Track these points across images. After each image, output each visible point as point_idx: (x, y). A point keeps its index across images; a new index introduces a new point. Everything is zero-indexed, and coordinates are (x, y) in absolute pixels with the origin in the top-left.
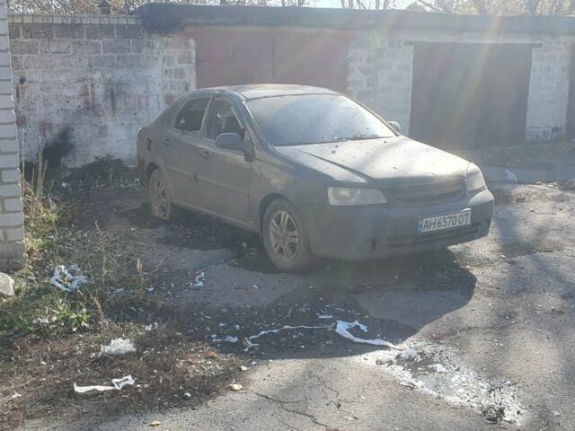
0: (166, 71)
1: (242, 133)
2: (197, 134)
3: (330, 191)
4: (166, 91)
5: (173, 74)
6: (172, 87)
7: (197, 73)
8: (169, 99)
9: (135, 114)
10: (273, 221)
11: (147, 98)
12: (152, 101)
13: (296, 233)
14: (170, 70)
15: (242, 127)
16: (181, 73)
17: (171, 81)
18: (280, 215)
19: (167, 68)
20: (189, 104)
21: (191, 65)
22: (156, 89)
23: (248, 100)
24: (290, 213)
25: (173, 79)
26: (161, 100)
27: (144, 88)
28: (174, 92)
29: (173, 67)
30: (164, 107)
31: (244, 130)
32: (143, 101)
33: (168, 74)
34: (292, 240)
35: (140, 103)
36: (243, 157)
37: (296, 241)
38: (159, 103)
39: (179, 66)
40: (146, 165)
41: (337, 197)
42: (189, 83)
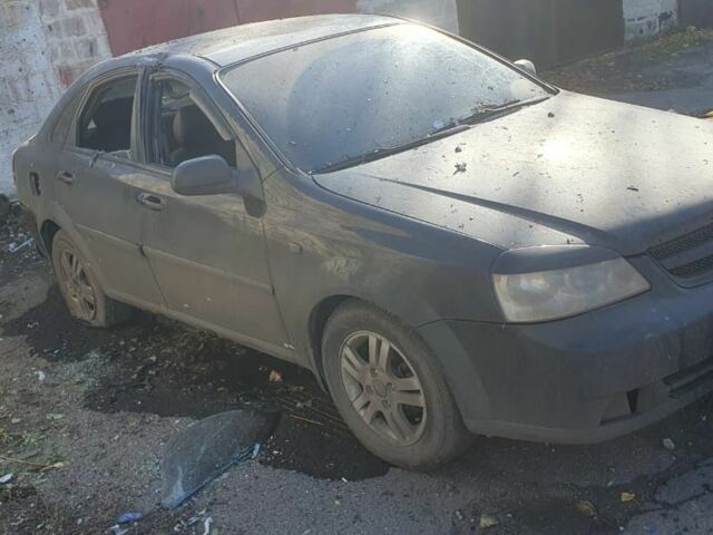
0: (50, 27)
1: (228, 150)
2: (125, 156)
3: (502, 284)
4: (57, 62)
5: (63, 29)
6: (67, 53)
7: (104, 21)
8: (65, 74)
9: (12, 112)
10: (348, 351)
11: (26, 79)
12: (36, 82)
13: (415, 383)
14: (57, 23)
15: (226, 137)
16: (76, 26)
17: (61, 44)
18: (366, 342)
19: (51, 21)
20: (99, 91)
21: (92, 10)
22: (39, 63)
23: (224, 71)
24: (391, 338)
25: (65, 39)
26: (53, 79)
27: (17, 64)
28: (71, 62)
29: (60, 18)
30: (59, 91)
31: (232, 144)
32: (20, 86)
33: (55, 31)
34: (409, 400)
35: (15, 91)
36: (242, 207)
37: (421, 401)
38: (49, 85)
39: (71, 14)
40: (40, 225)
41: (520, 297)
42: (95, 40)
